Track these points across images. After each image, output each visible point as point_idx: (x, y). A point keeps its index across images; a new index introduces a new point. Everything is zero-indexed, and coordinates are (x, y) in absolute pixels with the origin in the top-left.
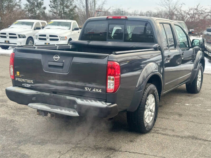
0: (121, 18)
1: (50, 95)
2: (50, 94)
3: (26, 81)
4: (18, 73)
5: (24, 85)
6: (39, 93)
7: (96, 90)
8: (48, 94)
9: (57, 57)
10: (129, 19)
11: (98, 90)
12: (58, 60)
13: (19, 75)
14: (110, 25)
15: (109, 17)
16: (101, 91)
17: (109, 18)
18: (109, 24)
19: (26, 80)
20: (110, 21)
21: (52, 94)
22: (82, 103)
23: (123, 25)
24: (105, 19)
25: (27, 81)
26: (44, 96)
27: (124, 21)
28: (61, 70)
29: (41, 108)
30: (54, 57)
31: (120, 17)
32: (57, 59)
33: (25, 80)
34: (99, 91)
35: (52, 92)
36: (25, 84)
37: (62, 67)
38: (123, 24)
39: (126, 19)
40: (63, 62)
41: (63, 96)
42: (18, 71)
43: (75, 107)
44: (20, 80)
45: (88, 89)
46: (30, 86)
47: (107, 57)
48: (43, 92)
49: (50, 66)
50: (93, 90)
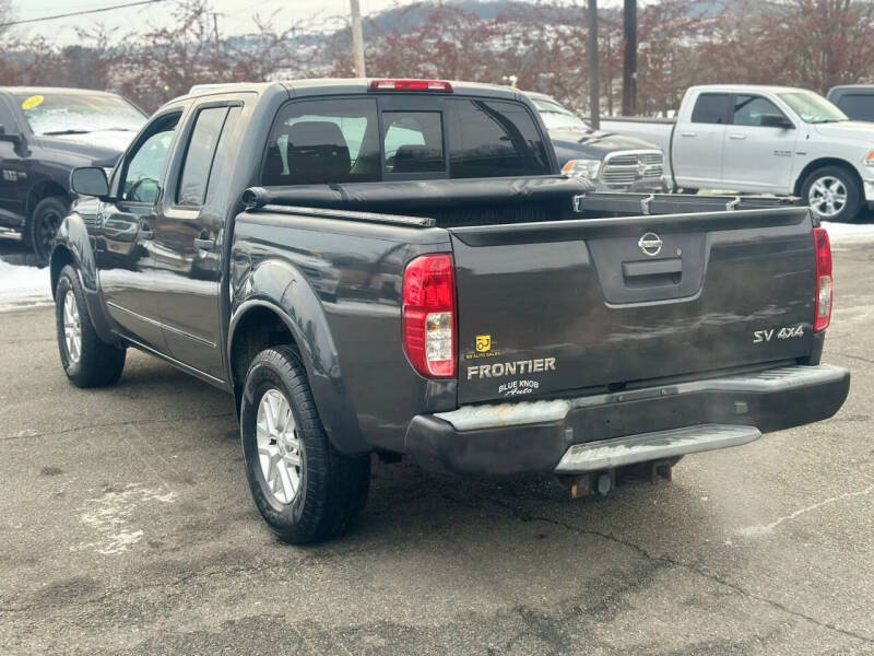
0: (430, 87)
1: (609, 402)
2: (607, 399)
3: (522, 368)
4: (484, 343)
5: (504, 392)
7: (787, 332)
8: (600, 399)
9: (654, 242)
10: (455, 92)
12: (659, 249)
13: (488, 348)
14: (383, 114)
15: (378, 83)
16: (801, 332)
17: (380, 87)
18: (382, 111)
19: (522, 363)
24: (365, 92)
25: (526, 366)
27: (441, 99)
28: (671, 286)
30: (642, 240)
31: (426, 83)
33: (518, 367)
34: (796, 333)
35: (606, 389)
36: (514, 384)
37: (676, 276)
39: (448, 91)
40: (679, 258)
41: (663, 389)
42: (481, 334)
43: (739, 411)
44: (490, 371)
45: (763, 335)
46: (536, 385)
47: (808, 217)
48: (578, 399)
49: (630, 280)
50: (780, 335)
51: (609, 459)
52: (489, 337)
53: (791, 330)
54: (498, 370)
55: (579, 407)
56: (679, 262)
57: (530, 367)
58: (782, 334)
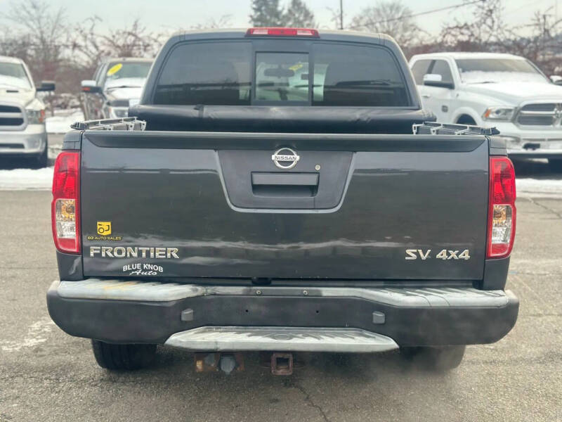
0: (299, 34)
1: (247, 293)
2: (244, 290)
3: (144, 253)
4: (104, 227)
5: (128, 272)
6: (200, 290)
7: (448, 254)
8: (238, 290)
9: (289, 156)
10: (322, 38)
11: (457, 255)
12: (294, 163)
13: (109, 232)
14: (258, 54)
15: (254, 30)
16: (467, 257)
17: (254, 33)
18: (257, 52)
19: (143, 249)
20: (261, 42)
21: (258, 289)
22: (416, 303)
23: (307, 55)
24: (243, 37)
25: (148, 253)
26: (221, 299)
27: (308, 43)
28: (308, 198)
29: (233, 344)
30: (276, 154)
31: (295, 31)
32: (292, 162)
33: (140, 252)
34: (461, 256)
35: (250, 282)
36: (138, 266)
37: (313, 189)
38: (307, 53)
39: (316, 36)
40: (317, 173)
41: (305, 290)
43: (375, 321)
44: (112, 252)
45: (417, 254)
46: (161, 269)
47: (485, 145)
48: (213, 287)
49: (257, 188)
50: (439, 256)
51: (216, 343)
52: (109, 223)
53: (453, 254)
54: (120, 252)
55: (215, 294)
56: (315, 176)
57: (152, 254)
58: (442, 255)
